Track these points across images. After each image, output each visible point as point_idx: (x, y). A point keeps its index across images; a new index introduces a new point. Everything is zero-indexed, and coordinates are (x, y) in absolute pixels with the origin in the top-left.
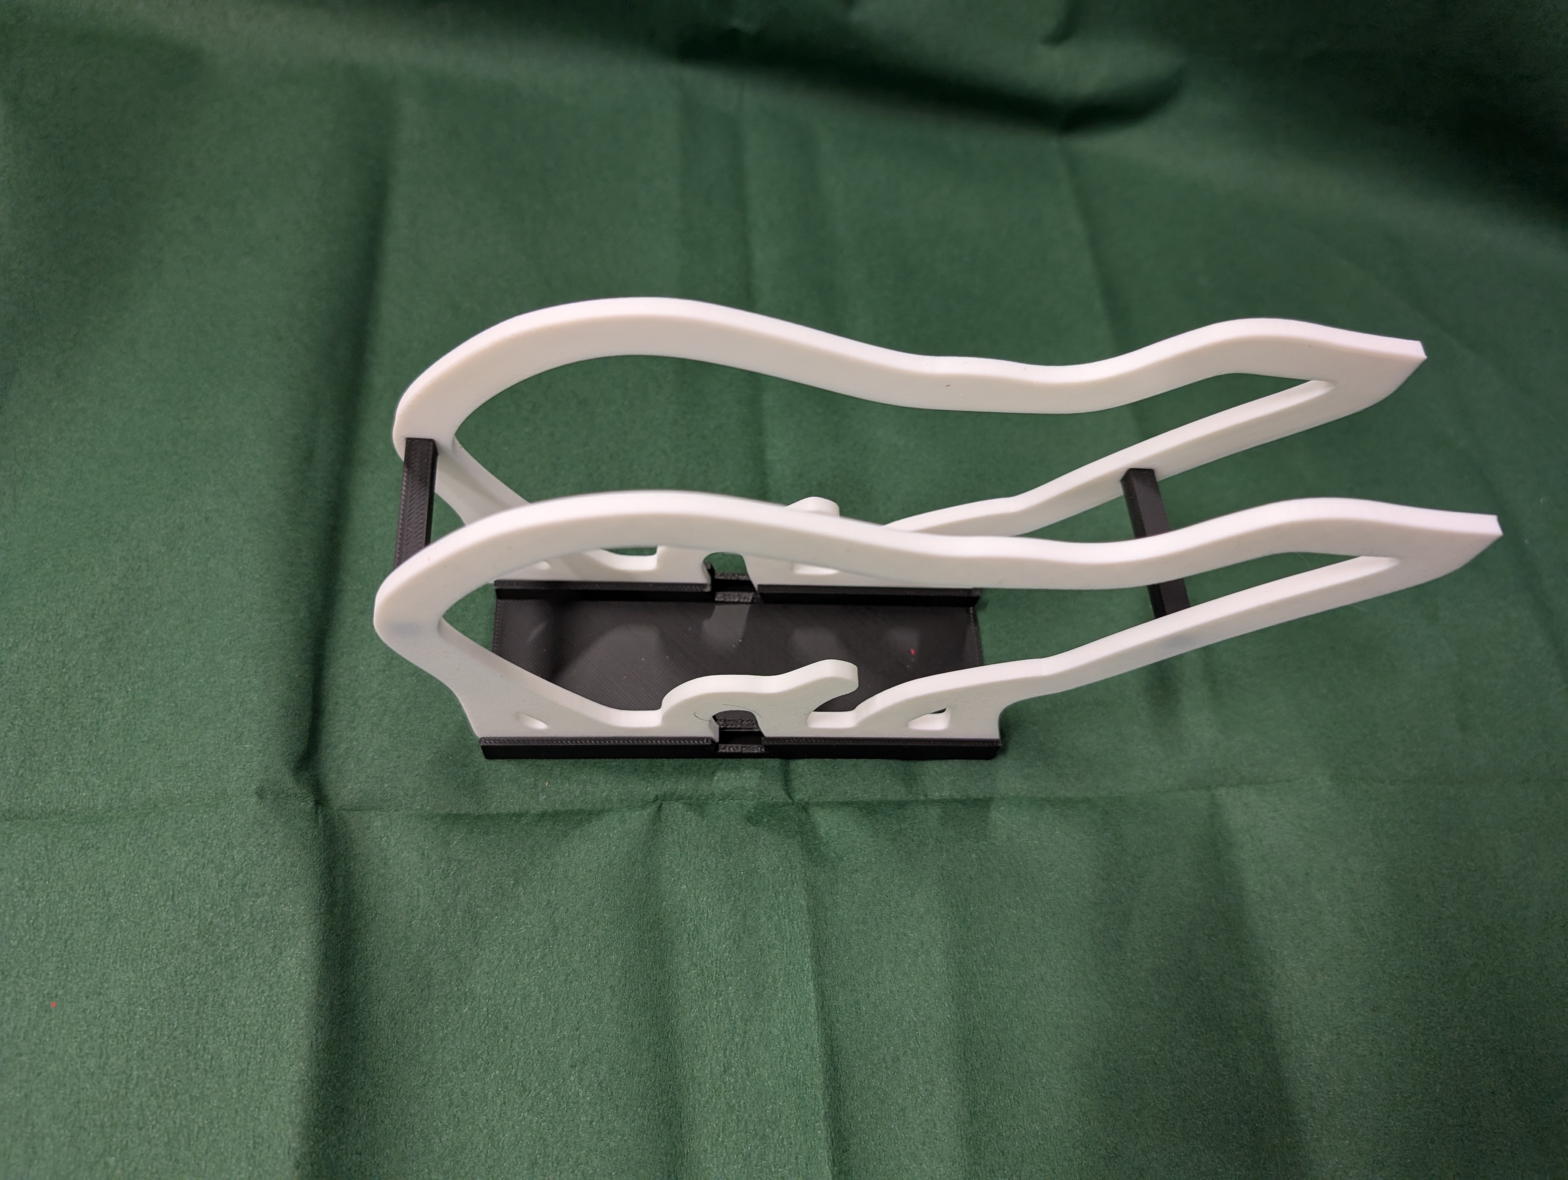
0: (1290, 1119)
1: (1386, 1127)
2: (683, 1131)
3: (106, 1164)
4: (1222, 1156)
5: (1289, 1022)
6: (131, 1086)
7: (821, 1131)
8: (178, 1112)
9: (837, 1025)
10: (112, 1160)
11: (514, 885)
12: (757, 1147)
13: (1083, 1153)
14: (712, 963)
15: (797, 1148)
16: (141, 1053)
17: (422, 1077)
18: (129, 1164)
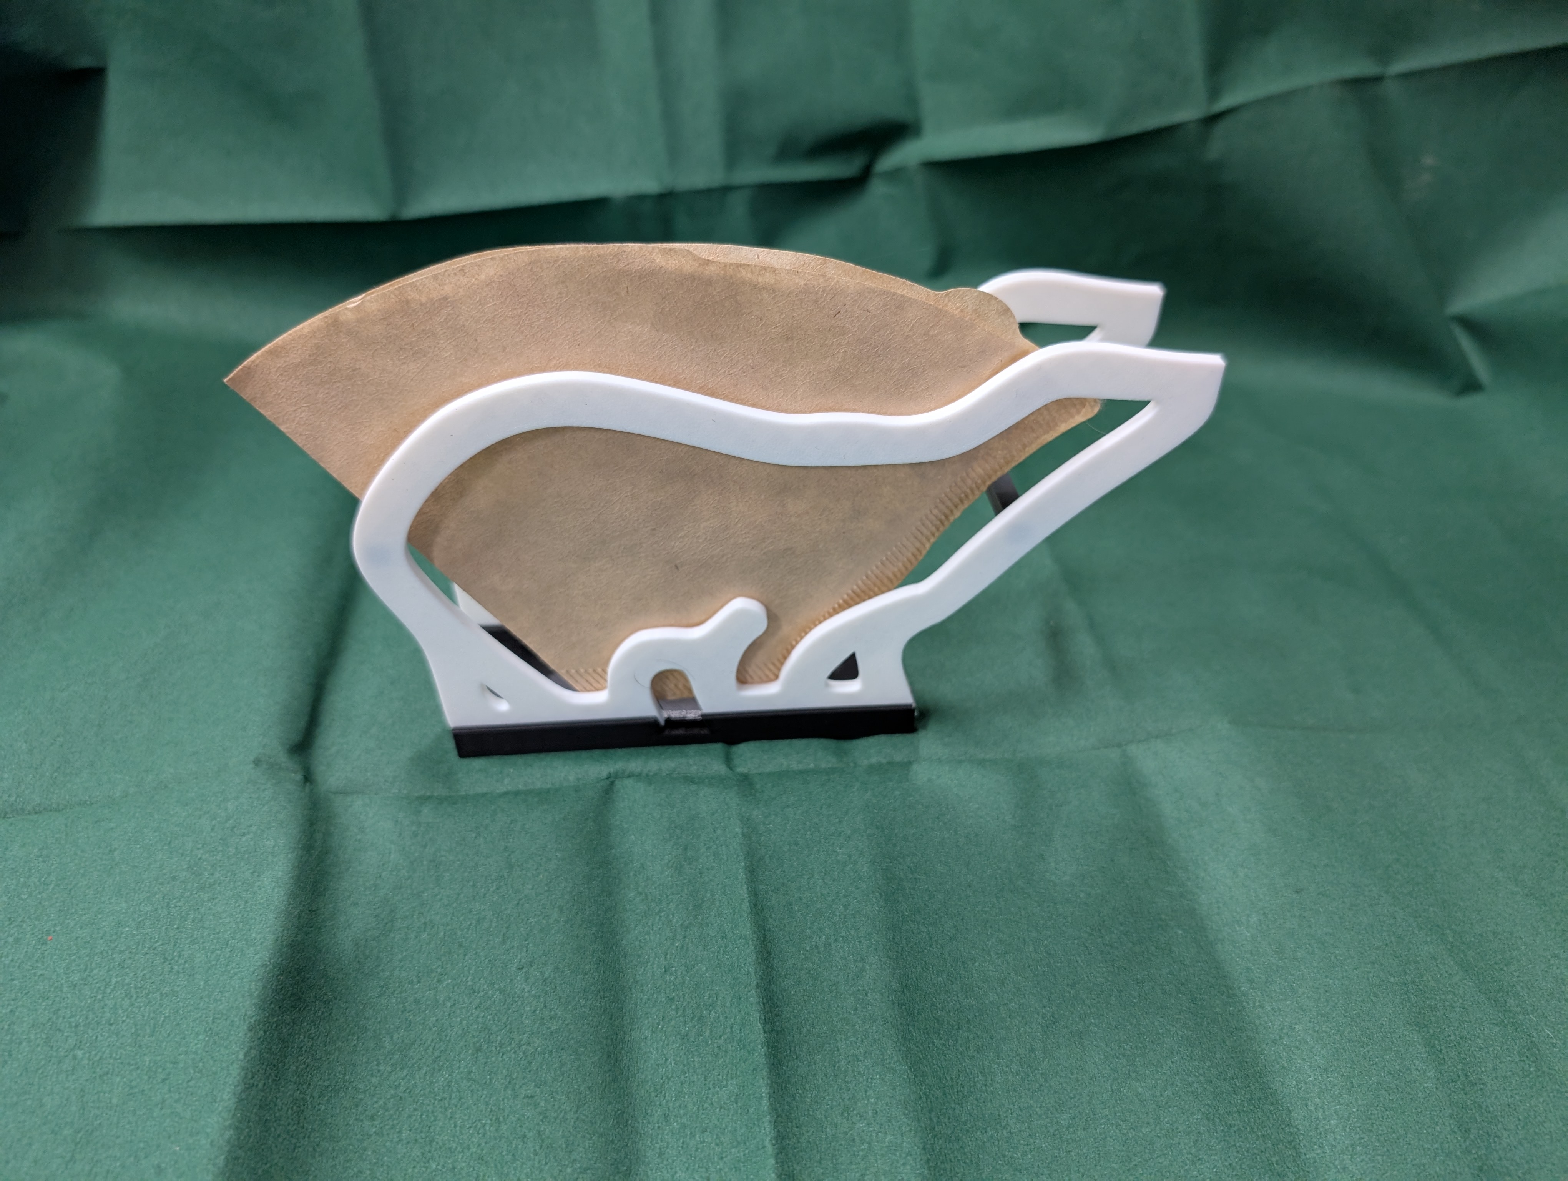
0: (1231, 992)
1: (1326, 985)
2: (625, 1023)
3: (75, 1057)
4: (1161, 1019)
5: (1218, 914)
6: (109, 991)
7: (753, 997)
8: (148, 1007)
9: (771, 920)
10: (80, 1053)
11: (476, 837)
12: (694, 1026)
13: (1020, 1022)
14: (655, 888)
15: (732, 1020)
16: (121, 965)
17: (379, 989)
18: (96, 1055)
